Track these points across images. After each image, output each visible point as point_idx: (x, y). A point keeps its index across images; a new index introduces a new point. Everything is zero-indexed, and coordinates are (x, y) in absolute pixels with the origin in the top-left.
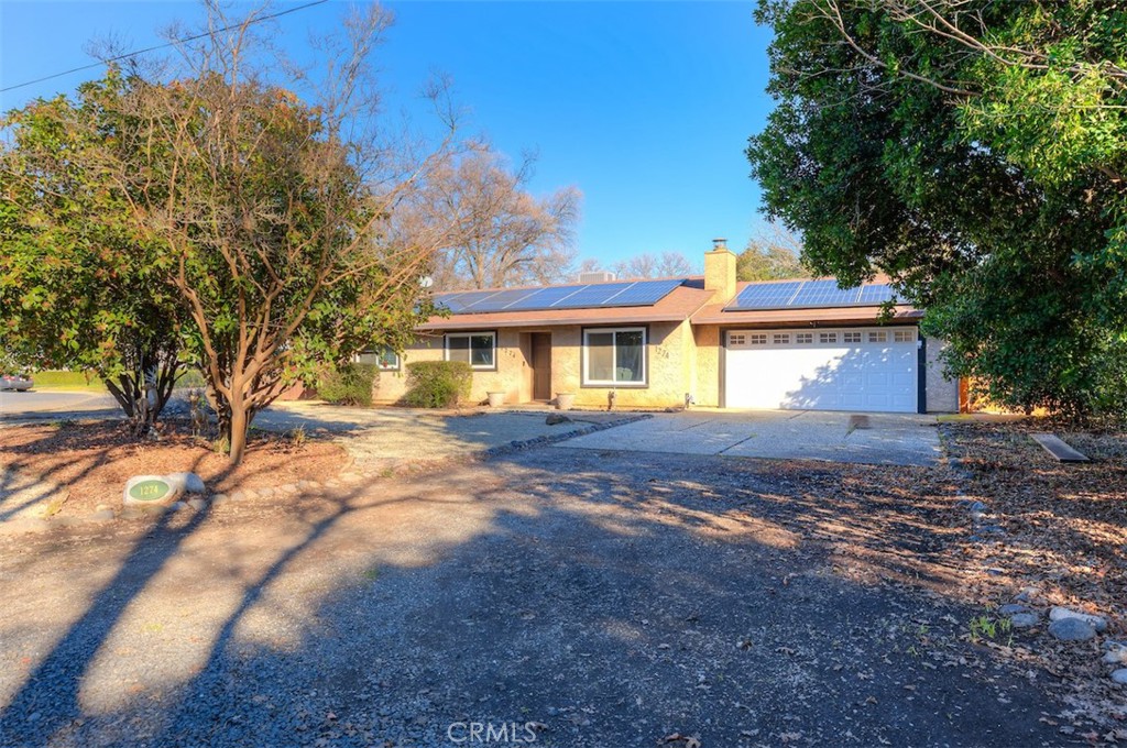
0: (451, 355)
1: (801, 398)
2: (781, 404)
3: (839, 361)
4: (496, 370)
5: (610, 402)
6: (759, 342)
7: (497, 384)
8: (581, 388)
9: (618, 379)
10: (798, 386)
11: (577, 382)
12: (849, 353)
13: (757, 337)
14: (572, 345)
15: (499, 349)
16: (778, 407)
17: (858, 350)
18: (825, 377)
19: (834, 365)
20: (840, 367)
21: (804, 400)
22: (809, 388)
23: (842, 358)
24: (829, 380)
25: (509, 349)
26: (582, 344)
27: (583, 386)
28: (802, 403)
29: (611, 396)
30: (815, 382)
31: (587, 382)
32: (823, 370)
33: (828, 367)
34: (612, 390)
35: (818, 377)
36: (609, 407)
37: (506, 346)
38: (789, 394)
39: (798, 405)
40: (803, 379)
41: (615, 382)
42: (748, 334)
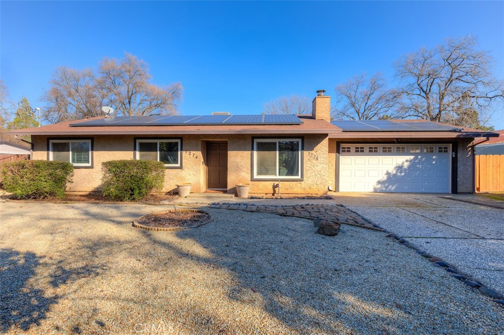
0: (141, 156)
1: (387, 185)
2: (375, 188)
3: (408, 163)
4: (181, 168)
5: (274, 191)
6: (360, 151)
7: (182, 178)
8: (251, 181)
9: (279, 175)
10: (385, 178)
11: (248, 177)
12: (414, 158)
13: (358, 148)
14: (245, 150)
15: (184, 152)
16: (372, 190)
17: (419, 157)
18: (401, 173)
19: (406, 165)
20: (409, 167)
21: (388, 186)
22: (391, 179)
23: (411, 161)
24: (403, 174)
25: (192, 152)
26: (253, 149)
27: (252, 180)
28: (387, 187)
29: (275, 187)
30: (395, 175)
31: (256, 176)
32: (400, 168)
33: (402, 166)
34: (276, 183)
35: (397, 172)
36: (273, 195)
37: (189, 150)
38: (379, 182)
39: (384, 189)
40: (388, 173)
41: (278, 177)
42: (353, 146)
